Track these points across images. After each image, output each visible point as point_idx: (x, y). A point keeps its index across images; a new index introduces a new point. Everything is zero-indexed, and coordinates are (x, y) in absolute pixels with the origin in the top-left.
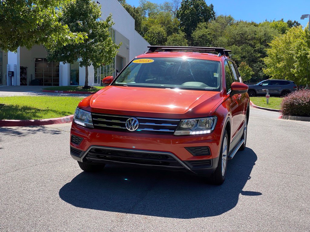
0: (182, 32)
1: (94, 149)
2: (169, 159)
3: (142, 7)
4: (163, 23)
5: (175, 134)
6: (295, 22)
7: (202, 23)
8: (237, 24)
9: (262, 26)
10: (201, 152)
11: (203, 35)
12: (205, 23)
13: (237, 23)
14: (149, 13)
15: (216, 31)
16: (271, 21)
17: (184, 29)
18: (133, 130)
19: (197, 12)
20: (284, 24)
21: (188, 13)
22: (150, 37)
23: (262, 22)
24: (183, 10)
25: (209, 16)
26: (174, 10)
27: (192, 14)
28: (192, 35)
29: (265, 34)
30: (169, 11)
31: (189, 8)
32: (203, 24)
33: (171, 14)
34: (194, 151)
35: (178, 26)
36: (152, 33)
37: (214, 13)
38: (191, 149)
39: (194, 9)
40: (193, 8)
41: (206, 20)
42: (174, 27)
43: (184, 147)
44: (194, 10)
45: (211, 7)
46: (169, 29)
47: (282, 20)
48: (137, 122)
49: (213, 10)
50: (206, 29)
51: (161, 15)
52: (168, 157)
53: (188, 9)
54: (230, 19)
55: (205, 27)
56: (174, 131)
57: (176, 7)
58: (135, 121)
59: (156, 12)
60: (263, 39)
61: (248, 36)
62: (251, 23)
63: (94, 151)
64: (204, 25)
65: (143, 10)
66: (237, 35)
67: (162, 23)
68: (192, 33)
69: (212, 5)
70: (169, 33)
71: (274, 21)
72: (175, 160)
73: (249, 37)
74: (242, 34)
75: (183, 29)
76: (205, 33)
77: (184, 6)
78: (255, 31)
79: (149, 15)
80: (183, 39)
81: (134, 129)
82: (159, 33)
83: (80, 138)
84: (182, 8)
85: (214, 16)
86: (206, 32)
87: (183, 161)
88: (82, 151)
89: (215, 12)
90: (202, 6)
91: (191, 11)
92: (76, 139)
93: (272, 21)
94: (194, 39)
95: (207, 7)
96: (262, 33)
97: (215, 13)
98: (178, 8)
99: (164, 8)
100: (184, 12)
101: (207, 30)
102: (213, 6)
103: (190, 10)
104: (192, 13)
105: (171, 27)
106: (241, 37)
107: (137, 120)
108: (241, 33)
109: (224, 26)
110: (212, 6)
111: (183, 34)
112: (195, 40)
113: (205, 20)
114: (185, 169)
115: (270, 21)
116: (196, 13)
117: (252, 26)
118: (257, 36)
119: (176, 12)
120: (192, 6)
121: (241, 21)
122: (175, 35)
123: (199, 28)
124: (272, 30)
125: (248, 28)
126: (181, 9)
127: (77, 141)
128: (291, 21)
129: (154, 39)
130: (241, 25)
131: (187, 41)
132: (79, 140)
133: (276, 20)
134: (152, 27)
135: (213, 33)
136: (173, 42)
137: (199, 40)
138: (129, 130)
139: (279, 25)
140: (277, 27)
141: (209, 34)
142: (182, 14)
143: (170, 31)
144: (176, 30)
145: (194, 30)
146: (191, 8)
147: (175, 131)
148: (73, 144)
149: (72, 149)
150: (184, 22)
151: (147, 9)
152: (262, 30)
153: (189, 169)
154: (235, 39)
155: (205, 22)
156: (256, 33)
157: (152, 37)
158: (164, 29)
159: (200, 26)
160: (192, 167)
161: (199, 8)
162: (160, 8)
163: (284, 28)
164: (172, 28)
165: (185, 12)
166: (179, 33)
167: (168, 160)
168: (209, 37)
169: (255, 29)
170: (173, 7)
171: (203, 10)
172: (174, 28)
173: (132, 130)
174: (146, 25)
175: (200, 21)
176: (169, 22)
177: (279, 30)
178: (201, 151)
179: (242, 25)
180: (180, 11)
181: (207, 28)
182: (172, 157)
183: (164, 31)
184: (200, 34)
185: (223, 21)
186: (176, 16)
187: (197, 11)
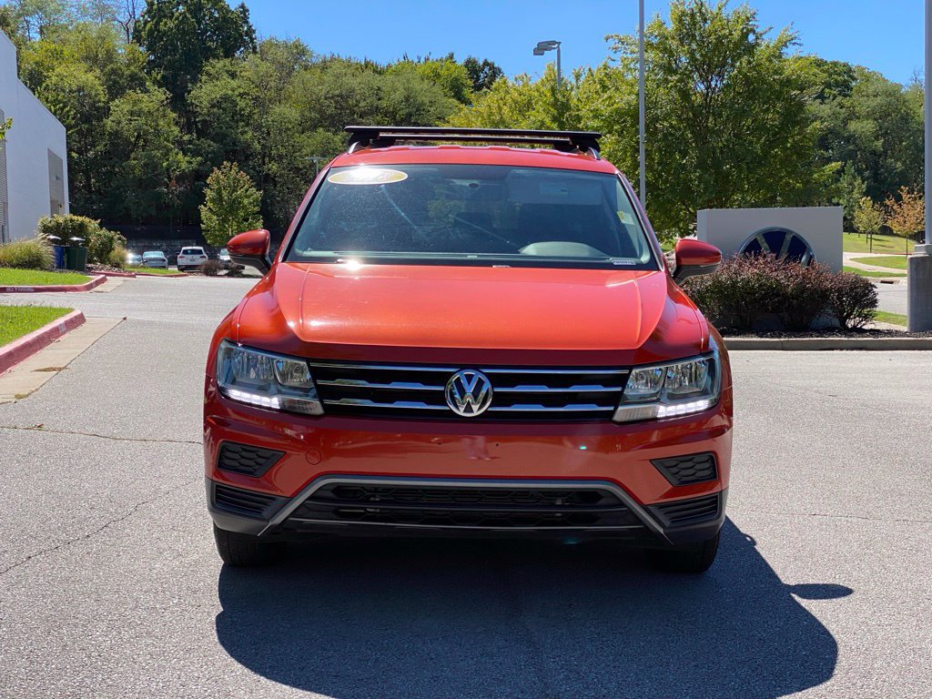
0: (156, 88)
1: (332, 487)
2: (602, 502)
3: (15, 7)
4: (91, 59)
5: (617, 417)
6: (486, 63)
7: (218, 59)
8: (324, 66)
9: (397, 73)
10: (691, 471)
11: (226, 98)
12: (227, 61)
13: (324, 62)
14: (41, 27)
15: (261, 84)
16: (419, 58)
17: (163, 77)
18: (476, 413)
19: (199, 26)
20: (456, 68)
21: (172, 29)
22: (51, 102)
23: (394, 62)
24: (153, 19)
25: (236, 40)
26: (124, 17)
27: (184, 33)
28: (189, 98)
29: (407, 99)
30: (107, 22)
31: (173, 14)
32: (221, 64)
33: (113, 31)
34: (675, 470)
35: (143, 69)
36: (57, 88)
37: (250, 32)
38: (667, 464)
39: (189, 16)
40: (184, 13)
41: (229, 53)
42: (127, 73)
43: (650, 461)
44: (188, 18)
45: (241, 13)
46: (112, 77)
47: (451, 56)
48: (487, 385)
49: (247, 22)
50: (233, 79)
51: (83, 33)
52: (600, 497)
53: (171, 18)
54: (299, 51)
55: (227, 72)
56: (612, 408)
57: (131, 9)
58: (480, 383)
59: (64, 21)
60: (401, 113)
61: (358, 102)
62: (363, 63)
63: (331, 495)
64: (225, 66)
65: (19, 16)
66: (326, 99)
67: (87, 58)
68: (189, 92)
69: (243, 6)
70: (115, 90)
71: (427, 59)
72: (621, 504)
73: (360, 105)
74: (340, 96)
75: (159, 77)
76: (230, 92)
77: (155, 7)
78: (379, 89)
79: (41, 32)
80: (161, 109)
81: (479, 409)
82: (80, 89)
83: (261, 453)
84: (149, 12)
85: (252, 40)
86: (233, 90)
87: (645, 508)
88: (273, 499)
89: (253, 28)
90: (213, 7)
91: (181, 22)
92: (243, 457)
93: (422, 60)
94: (198, 109)
95: (228, 11)
96: (398, 96)
97: (254, 32)
98: (138, 13)
99: (91, 12)
100: (157, 24)
101: (234, 83)
102: (248, 11)
103: (177, 19)
104: (182, 31)
105: (119, 72)
106: (340, 105)
107: (484, 378)
108: (337, 92)
109: (286, 71)
110: (244, 10)
111: (160, 95)
112: (200, 114)
113: (224, 52)
114: (647, 530)
115: (416, 61)
116: (195, 30)
117: (368, 72)
118: (384, 104)
119: (131, 25)
120: (181, 7)
121: (333, 59)
122: (134, 95)
123: (208, 74)
124: (426, 84)
125: (358, 80)
126: (146, 16)
127: (252, 463)
128: (475, 62)
129: (67, 109)
130: (336, 68)
131: (174, 115)
132: (260, 460)
133: (433, 57)
134: (58, 70)
135: (254, 92)
136: (131, 120)
137: (214, 114)
138: (461, 412)
139: (443, 72)
140: (438, 76)
141: (241, 95)
142: (151, 33)
143: (115, 82)
144: (136, 82)
145: (195, 80)
146: (180, 14)
147: (616, 409)
148: (225, 473)
149: (220, 492)
150: (159, 58)
151: (35, 12)
152: (398, 85)
153: (661, 531)
154: (321, 112)
155: (226, 56)
156: (382, 94)
157: (60, 102)
158: (96, 77)
159: (212, 71)
160: (667, 523)
161: (205, 15)
162: (78, 10)
163: (456, 79)
164: (123, 74)
165: (162, 27)
166: (147, 91)
167: (601, 507)
168: (242, 104)
169: (377, 81)
170: (119, 7)
171: (217, 19)
172: (130, 76)
173: (472, 411)
174: (36, 63)
175: (209, 54)
176: (110, 56)
177: (443, 85)
178: (692, 467)
179: (338, 71)
180: (146, 22)
181: (233, 75)
182: (613, 495)
183: (97, 82)
184: (213, 96)
185: (282, 55)
186: (134, 38)
187: (199, 22)
